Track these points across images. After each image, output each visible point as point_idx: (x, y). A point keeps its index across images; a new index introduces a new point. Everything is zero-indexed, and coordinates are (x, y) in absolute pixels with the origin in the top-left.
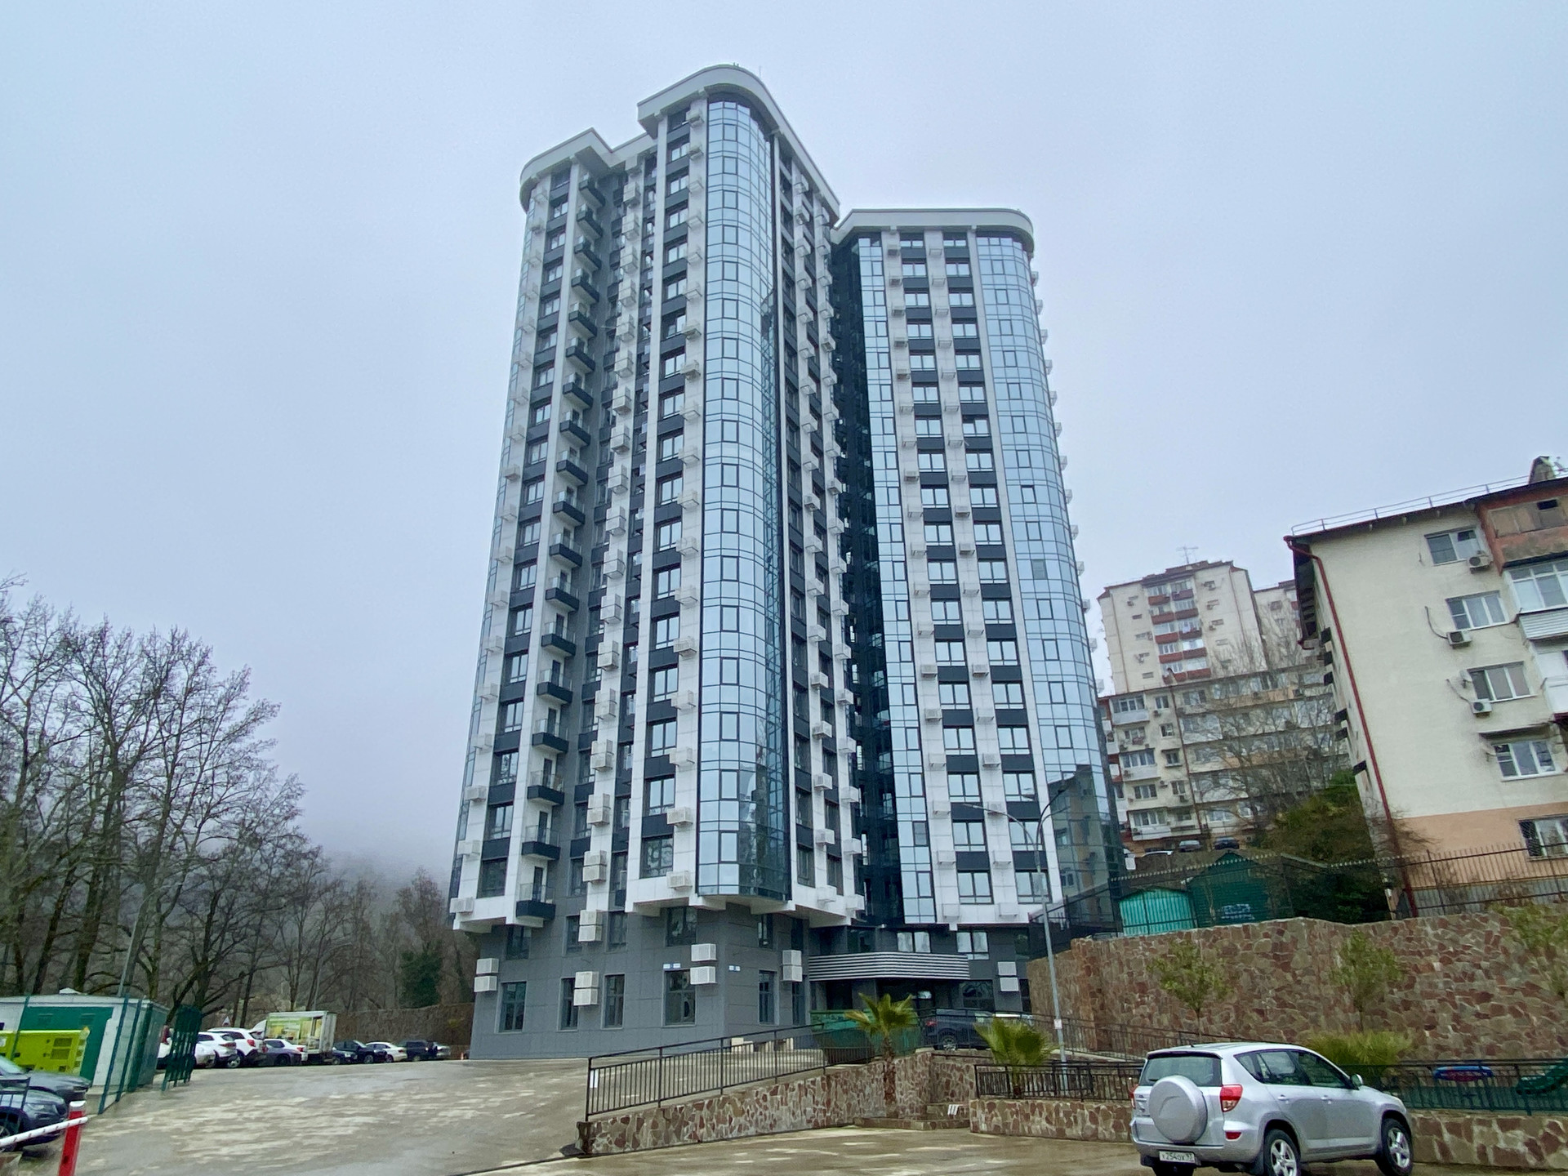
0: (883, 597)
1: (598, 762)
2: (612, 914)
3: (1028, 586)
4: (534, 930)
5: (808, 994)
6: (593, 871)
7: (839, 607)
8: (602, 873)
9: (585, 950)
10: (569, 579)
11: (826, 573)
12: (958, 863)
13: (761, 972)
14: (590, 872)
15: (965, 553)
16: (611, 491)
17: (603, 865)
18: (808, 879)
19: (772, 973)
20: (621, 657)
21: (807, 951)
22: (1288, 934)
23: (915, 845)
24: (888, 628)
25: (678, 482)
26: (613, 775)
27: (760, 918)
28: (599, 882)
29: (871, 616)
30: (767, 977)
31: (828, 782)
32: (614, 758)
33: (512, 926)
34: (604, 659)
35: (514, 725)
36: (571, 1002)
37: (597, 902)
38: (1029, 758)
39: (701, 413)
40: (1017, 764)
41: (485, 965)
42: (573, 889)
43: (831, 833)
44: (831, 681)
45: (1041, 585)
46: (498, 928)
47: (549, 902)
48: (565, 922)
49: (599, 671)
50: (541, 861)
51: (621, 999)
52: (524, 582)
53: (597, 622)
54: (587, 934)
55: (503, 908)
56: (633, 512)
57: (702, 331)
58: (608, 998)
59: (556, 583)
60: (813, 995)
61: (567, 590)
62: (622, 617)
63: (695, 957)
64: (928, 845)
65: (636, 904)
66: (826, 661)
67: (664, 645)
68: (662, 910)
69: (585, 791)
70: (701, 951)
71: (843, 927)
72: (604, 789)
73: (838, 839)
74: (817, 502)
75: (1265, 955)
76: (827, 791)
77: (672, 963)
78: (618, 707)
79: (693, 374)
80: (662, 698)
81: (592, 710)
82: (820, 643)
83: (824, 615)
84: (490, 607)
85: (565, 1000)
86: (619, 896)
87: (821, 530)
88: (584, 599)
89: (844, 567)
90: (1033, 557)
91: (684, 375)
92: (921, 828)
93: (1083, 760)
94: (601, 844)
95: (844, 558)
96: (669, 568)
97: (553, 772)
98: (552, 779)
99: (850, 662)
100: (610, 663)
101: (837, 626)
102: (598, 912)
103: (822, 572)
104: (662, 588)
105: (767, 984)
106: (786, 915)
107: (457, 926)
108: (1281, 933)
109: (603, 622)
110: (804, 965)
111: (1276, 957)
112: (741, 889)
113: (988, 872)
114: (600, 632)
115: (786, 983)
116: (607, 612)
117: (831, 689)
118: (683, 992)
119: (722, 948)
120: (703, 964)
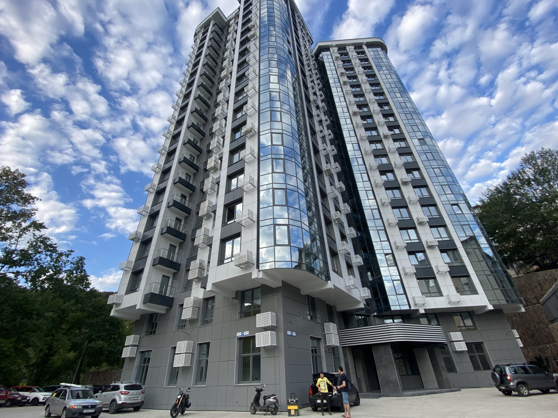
1: (203, 212)
2: (205, 300)
4: (160, 314)
5: (342, 355)
6: (194, 272)
8: (201, 274)
12: (416, 274)
13: (312, 338)
17: (201, 268)
19: (319, 340)
20: (219, 165)
21: (339, 325)
23: (389, 266)
26: (212, 219)
28: (199, 279)
30: (316, 343)
31: (340, 218)
34: (210, 165)
36: (173, 365)
37: (198, 292)
40: (436, 223)
41: (130, 340)
42: (184, 286)
47: (171, 296)
48: (178, 310)
50: (168, 272)
51: (207, 362)
54: (187, 314)
55: (136, 298)
58: (198, 361)
63: (259, 324)
64: (396, 265)
65: (213, 284)
70: (264, 319)
72: (206, 227)
76: (340, 225)
77: (242, 332)
78: (216, 186)
85: (169, 363)
92: (390, 257)
94: (202, 258)
97: (182, 225)
98: (181, 228)
105: (316, 348)
107: (113, 313)
113: (435, 278)
115: (329, 347)
118: (251, 354)
119: (281, 316)
120: (266, 329)
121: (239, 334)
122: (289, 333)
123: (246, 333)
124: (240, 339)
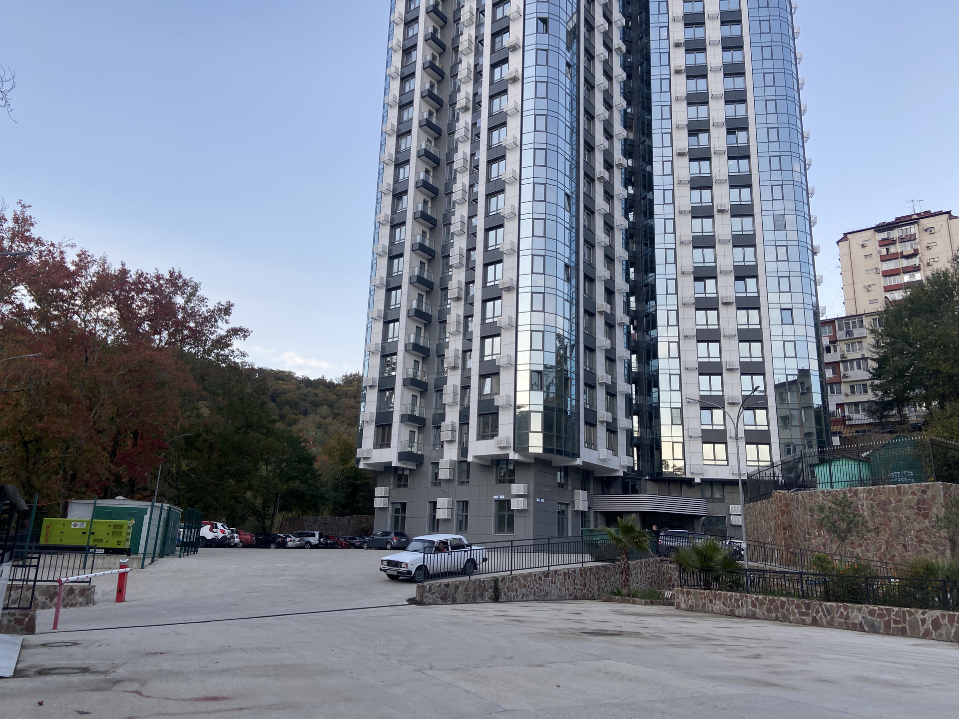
0: (656, 246)
1: (450, 363)
2: (459, 462)
3: (769, 236)
4: (410, 470)
5: (592, 519)
6: (446, 434)
7: (621, 253)
8: (453, 436)
9: (443, 484)
10: (428, 236)
11: (612, 228)
12: (703, 437)
13: (559, 503)
14: (445, 435)
15: (721, 211)
16: (456, 170)
17: (453, 431)
18: (592, 444)
19: (567, 505)
20: (463, 292)
21: (592, 492)
22: (929, 493)
23: (672, 424)
24: (659, 269)
25: (502, 163)
26: (459, 372)
27: (560, 469)
28: (451, 442)
29: (646, 261)
30: (563, 507)
31: (607, 379)
32: (460, 361)
33: (396, 468)
34: (452, 292)
35: (394, 337)
36: (435, 516)
37: (451, 454)
38: (762, 364)
39: (520, 110)
40: (752, 369)
41: (380, 491)
42: (435, 445)
43: (610, 414)
44: (613, 308)
45: (780, 234)
46: (387, 468)
47: (419, 453)
48: (431, 467)
49: (449, 301)
50: (414, 427)
51: (467, 516)
52: (397, 238)
53: (448, 266)
54: (444, 474)
55: (389, 456)
56: (472, 186)
57: (521, 45)
58: (458, 515)
59: (419, 239)
60: (596, 520)
61: (427, 244)
62: (464, 263)
63: (514, 492)
64: (682, 424)
65: (474, 456)
66: (610, 293)
67: (492, 284)
68: (492, 461)
69: (441, 382)
70: (517, 488)
71: (619, 477)
72: (454, 380)
73: (615, 419)
74: (606, 175)
75: (911, 507)
76: (607, 386)
77: (499, 496)
78: (462, 326)
79: (514, 80)
80: (491, 320)
81: (445, 328)
82: (606, 281)
83: (610, 259)
84: (375, 256)
85: (431, 515)
86: (464, 451)
87: (609, 196)
88: (438, 250)
89: (625, 224)
90: (776, 213)
91: (507, 80)
92: (677, 413)
93: (804, 365)
94: (452, 416)
95: (627, 218)
96: (496, 228)
97: (420, 369)
98: (419, 373)
99: (628, 295)
100: (456, 296)
101: (619, 268)
102: (451, 461)
103: (609, 228)
104: (491, 242)
105: (563, 512)
106: (577, 469)
107: (361, 466)
108: (924, 492)
109: (451, 266)
110: (590, 500)
111: (919, 509)
112: (545, 450)
113: (726, 443)
114: (450, 273)
115: (577, 511)
116: (453, 260)
117: (613, 315)
118: (506, 514)
119: (532, 487)
120: (519, 496)
121: (496, 497)
122: (538, 500)
123: (502, 497)
124: (496, 501)
